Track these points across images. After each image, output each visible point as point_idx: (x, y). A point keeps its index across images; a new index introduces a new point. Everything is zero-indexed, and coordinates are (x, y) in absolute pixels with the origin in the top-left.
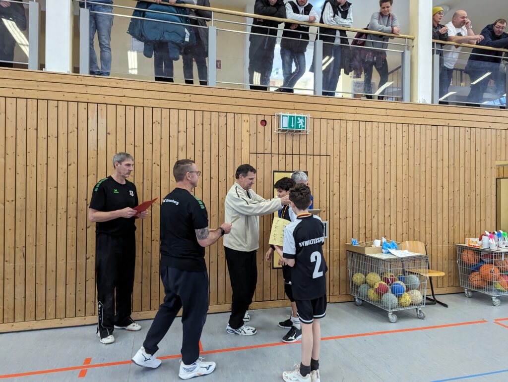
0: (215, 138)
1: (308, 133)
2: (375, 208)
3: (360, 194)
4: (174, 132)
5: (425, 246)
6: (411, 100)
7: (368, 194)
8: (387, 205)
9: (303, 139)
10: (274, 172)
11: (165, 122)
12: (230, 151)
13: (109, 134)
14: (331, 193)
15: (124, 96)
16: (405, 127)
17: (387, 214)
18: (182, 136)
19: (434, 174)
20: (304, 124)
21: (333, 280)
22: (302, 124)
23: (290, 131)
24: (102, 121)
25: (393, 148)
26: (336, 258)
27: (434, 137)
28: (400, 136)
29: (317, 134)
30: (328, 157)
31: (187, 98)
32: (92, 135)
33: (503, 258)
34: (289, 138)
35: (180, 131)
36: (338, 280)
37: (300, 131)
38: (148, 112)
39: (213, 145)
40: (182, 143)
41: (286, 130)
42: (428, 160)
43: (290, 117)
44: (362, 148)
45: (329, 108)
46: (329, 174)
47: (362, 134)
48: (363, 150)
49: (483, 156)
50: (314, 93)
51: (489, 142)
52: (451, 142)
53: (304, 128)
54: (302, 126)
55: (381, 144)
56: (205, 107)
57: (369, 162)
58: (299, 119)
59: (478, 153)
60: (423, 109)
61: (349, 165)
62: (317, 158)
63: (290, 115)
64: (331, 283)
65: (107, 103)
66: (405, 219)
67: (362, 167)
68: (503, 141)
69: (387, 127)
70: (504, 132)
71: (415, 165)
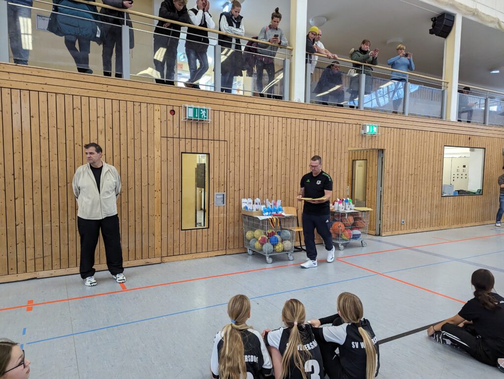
0: (130, 123)
1: (209, 122)
2: (261, 182)
3: (250, 172)
4: (93, 117)
5: (297, 211)
6: (290, 99)
7: (256, 171)
8: (270, 180)
9: (205, 127)
10: (182, 153)
11: (85, 108)
12: (144, 135)
13: (33, 117)
14: (228, 171)
15: (46, 84)
16: (284, 120)
17: (270, 187)
18: (101, 121)
19: (305, 157)
20: (206, 115)
21: (229, 238)
22: (204, 115)
23: (194, 120)
24: (25, 106)
25: (275, 137)
26: (231, 220)
27: (305, 129)
28: (280, 127)
29: (216, 123)
30: (226, 142)
31: (105, 88)
32: (16, 118)
33: (346, 217)
34: (194, 126)
35: (99, 117)
36: (233, 237)
37: (203, 121)
38: (69, 99)
39: (129, 129)
40: (101, 127)
41: (191, 120)
42: (301, 146)
43: (195, 109)
44: (252, 136)
45: (226, 102)
46: (227, 155)
47: (252, 125)
48: (253, 137)
49: (340, 144)
50: (215, 90)
51: (344, 133)
52: (317, 133)
53: (206, 118)
54: (205, 116)
55: (266, 133)
56: (121, 97)
57: (257, 147)
58: (202, 110)
59: (336, 141)
60: (297, 106)
61: (242, 149)
62: (217, 143)
63: (195, 107)
64: (228, 240)
65: (29, 89)
66: (283, 190)
67: (252, 151)
68: (354, 132)
69: (271, 119)
70: (354, 126)
71: (291, 150)
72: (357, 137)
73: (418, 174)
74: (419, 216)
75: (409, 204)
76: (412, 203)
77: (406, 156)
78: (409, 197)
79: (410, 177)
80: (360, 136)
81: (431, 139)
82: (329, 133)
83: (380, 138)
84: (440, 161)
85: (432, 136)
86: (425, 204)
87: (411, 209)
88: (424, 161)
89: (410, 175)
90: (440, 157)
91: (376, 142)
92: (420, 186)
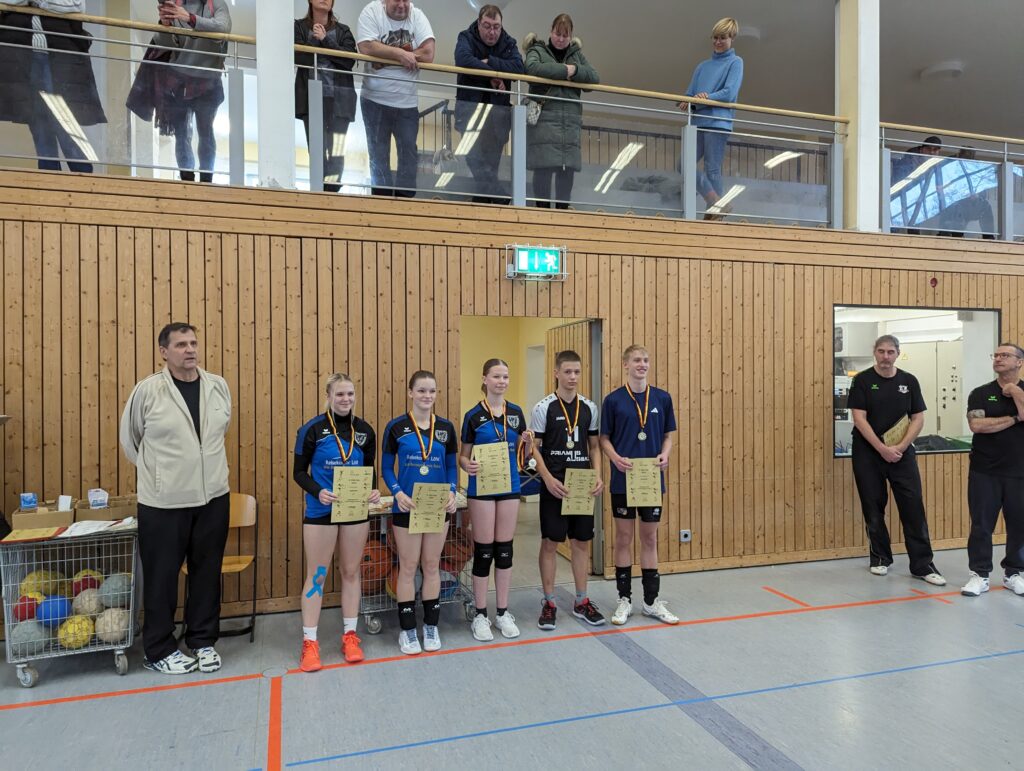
3: (83, 390)
7: (108, 390)
16: (212, 240)
19: (294, 344)
25: (179, 289)
27: (293, 263)
28: (196, 261)
42: (278, 315)
44: (89, 285)
47: (89, 255)
49: (427, 307)
51: (440, 275)
52: (340, 276)
55: (144, 278)
57: (107, 316)
59: (413, 300)
68: (480, 273)
69: (161, 237)
70: (480, 252)
71: (241, 324)
72: (494, 286)
73: (738, 389)
74: (748, 517)
75: (706, 481)
76: (717, 478)
77: (684, 338)
78: (705, 460)
79: (705, 400)
80: (505, 282)
81: (779, 285)
82: (384, 274)
83: (581, 285)
84: (821, 352)
85: (782, 277)
86: (769, 478)
87: (717, 497)
88: (758, 351)
89: (706, 394)
90: (819, 338)
91: (568, 299)
92: (748, 425)
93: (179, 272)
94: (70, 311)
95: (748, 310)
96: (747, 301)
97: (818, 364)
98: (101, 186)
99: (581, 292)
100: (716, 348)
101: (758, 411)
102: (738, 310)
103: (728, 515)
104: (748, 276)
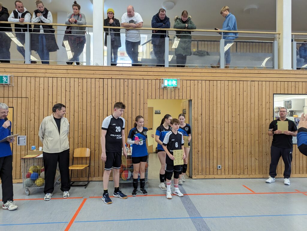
1: (13, 85)
14: (29, 119)
16: (80, 80)
25: (72, 93)
27: (101, 86)
28: (76, 86)
30: (27, 98)
42: (97, 100)
46: (28, 108)
47: (50, 85)
48: (51, 94)
49: (138, 97)
52: (114, 89)
54: (6, 81)
55: (64, 91)
57: (55, 101)
58: (3, 77)
60: (93, 69)
61: (41, 103)
62: (19, 100)
67: (50, 104)
68: (154, 87)
69: (68, 80)
70: (154, 81)
71: (87, 103)
72: (158, 91)
73: (237, 121)
74: (242, 162)
75: (226, 150)
76: (230, 149)
77: (219, 105)
79: (226, 125)
80: (161, 89)
81: (253, 88)
82: (126, 88)
83: (184, 89)
84: (269, 109)
85: (254, 85)
86: (249, 150)
87: (230, 155)
88: (245, 109)
89: (227, 123)
90: (268, 105)
91: (181, 94)
92: (242, 133)
93: (72, 89)
94: (46, 100)
95: (241, 96)
96: (241, 93)
97: (268, 113)
98: (54, 67)
99: (185, 92)
100: (230, 109)
101: (245, 128)
102: (238, 96)
103: (234, 161)
104: (241, 85)
